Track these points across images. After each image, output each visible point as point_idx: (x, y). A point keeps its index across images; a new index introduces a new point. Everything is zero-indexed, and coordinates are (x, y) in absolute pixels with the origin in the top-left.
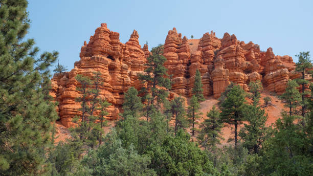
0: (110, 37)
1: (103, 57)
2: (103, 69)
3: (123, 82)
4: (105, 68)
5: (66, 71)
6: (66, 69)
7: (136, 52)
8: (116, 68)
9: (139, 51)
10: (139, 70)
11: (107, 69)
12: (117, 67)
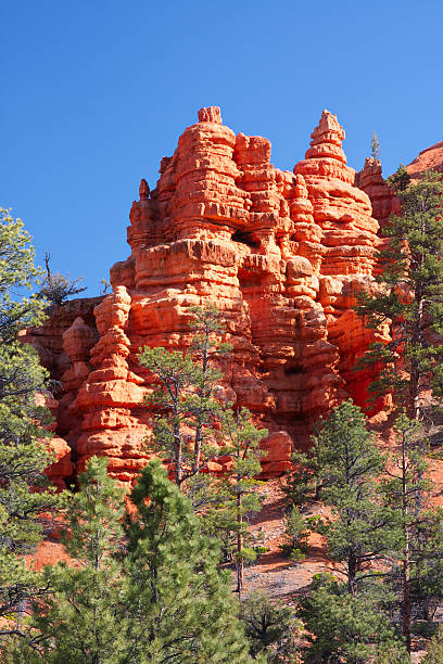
0: (235, 158)
1: (216, 242)
2: (219, 283)
3: (298, 326)
4: (228, 280)
5: (81, 296)
6: (77, 286)
7: (338, 201)
8: (267, 274)
9: (347, 195)
10: (353, 272)
11: (236, 281)
12: (272, 270)
